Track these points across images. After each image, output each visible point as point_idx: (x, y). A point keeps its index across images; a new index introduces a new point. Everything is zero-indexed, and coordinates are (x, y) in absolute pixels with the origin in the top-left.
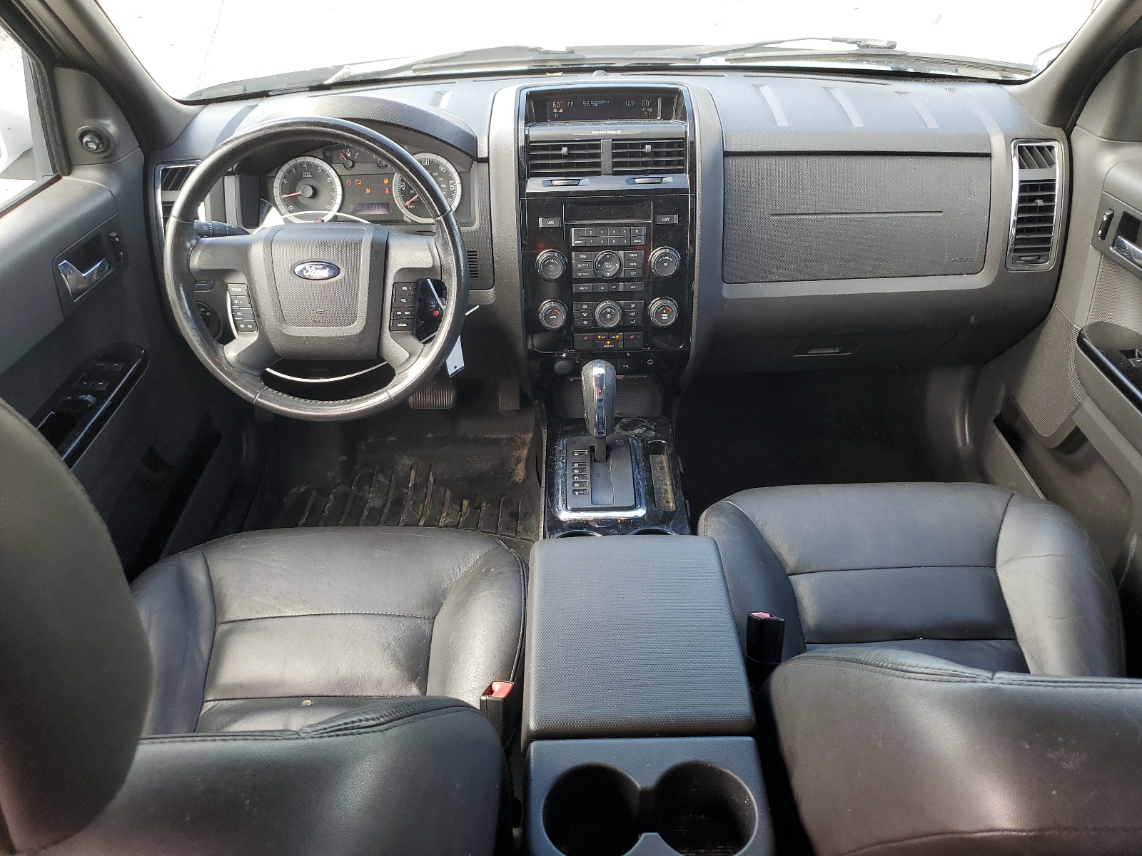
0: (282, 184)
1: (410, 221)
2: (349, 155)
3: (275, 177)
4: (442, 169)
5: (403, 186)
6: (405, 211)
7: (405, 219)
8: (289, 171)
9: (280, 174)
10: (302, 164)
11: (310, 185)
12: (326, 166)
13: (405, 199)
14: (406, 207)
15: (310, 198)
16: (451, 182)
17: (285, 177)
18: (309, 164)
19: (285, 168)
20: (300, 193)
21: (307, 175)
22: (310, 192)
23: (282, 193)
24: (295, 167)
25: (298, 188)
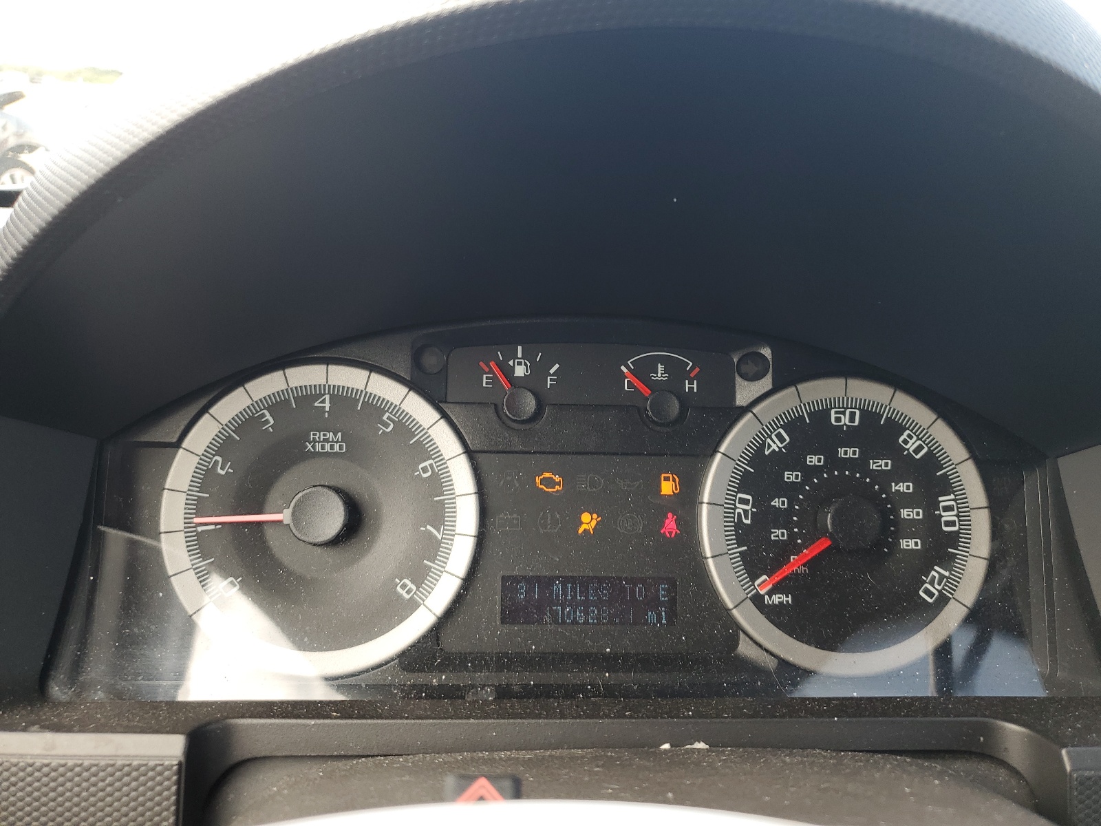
0: (206, 478)
1: (771, 664)
2: (520, 371)
3: (177, 445)
4: (912, 446)
5: (744, 508)
6: (748, 618)
7: (745, 648)
8: (247, 423)
9: (204, 434)
10: (307, 397)
11: (338, 491)
12: (419, 410)
13: (753, 566)
14: (757, 600)
15: (335, 542)
16: (945, 501)
17: (223, 446)
18: (343, 399)
19: (232, 406)
20: (285, 516)
21: (330, 441)
22: (332, 519)
23: (199, 507)
24: (278, 405)
25: (274, 496)
